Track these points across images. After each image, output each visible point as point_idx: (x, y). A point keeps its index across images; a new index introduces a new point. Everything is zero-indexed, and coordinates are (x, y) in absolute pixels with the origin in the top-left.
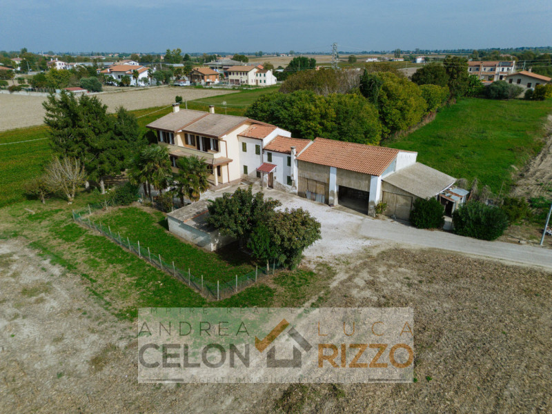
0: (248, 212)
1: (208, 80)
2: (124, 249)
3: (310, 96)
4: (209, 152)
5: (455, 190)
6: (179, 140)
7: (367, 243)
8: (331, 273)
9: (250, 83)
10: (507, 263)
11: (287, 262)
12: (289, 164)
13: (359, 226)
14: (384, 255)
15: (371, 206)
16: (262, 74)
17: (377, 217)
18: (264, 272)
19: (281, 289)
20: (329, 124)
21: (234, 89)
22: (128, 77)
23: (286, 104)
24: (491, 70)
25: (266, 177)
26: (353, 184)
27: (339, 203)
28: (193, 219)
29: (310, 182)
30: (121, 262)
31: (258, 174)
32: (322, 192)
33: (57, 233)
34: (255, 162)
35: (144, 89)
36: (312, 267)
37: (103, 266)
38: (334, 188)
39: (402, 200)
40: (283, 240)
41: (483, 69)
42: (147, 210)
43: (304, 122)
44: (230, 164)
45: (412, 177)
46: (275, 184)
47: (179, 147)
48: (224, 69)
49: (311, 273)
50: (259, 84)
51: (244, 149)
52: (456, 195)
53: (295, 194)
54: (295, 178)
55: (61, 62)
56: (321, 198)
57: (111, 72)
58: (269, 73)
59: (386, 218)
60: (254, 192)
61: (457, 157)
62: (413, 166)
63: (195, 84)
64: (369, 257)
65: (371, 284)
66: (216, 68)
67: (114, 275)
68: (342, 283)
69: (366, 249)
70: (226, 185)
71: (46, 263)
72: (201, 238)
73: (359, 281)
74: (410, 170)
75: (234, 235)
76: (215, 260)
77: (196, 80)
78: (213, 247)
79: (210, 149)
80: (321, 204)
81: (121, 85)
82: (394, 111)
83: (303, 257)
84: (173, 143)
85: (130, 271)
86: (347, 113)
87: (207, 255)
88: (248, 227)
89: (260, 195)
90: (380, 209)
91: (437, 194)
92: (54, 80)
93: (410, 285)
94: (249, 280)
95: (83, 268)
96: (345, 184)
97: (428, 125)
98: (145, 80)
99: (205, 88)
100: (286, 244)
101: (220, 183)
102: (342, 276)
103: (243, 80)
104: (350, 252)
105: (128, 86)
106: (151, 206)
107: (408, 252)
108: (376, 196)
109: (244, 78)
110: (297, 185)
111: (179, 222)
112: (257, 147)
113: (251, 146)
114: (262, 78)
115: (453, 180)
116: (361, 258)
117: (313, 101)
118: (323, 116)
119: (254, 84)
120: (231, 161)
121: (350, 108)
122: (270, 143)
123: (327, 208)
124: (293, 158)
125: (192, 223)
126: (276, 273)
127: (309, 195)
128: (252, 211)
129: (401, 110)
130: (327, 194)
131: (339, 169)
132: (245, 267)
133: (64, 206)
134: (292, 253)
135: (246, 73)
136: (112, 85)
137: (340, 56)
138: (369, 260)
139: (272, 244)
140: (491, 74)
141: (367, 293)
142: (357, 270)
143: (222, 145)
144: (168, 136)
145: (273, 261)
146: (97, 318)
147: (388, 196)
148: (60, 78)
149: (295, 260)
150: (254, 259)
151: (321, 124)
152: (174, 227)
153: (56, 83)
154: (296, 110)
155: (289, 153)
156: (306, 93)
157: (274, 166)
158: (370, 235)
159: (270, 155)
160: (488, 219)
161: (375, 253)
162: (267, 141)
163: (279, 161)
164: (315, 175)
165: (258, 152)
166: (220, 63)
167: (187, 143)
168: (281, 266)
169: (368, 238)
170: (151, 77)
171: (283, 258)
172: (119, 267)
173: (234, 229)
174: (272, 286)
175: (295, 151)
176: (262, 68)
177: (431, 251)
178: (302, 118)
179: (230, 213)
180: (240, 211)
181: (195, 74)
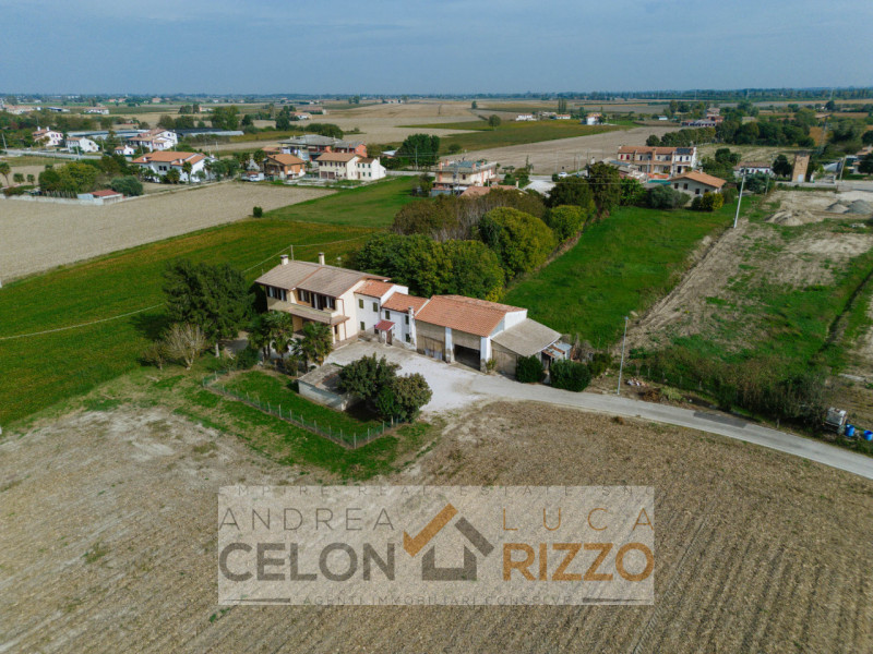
0: (374, 377)
1: (290, 172)
2: (264, 412)
3: (427, 241)
4: (325, 310)
5: (559, 346)
6: (292, 298)
7: (476, 398)
8: (443, 424)
9: (350, 177)
10: (582, 410)
11: (408, 417)
12: (407, 322)
13: (471, 382)
14: (489, 407)
15: (483, 364)
16: (366, 165)
17: (488, 373)
18: (389, 426)
19: (403, 438)
20: (446, 275)
21: (327, 187)
22: (176, 171)
23: (401, 251)
24: (667, 159)
25: (384, 334)
26: (467, 343)
27: (456, 359)
28: (324, 383)
29: (428, 341)
30: (266, 423)
31: (377, 332)
32: (440, 350)
33: (194, 400)
34: (372, 320)
35: (200, 186)
36: (429, 420)
37: (251, 427)
38: (450, 346)
39: (509, 358)
40: (404, 400)
41: (656, 157)
42: (270, 373)
43: (421, 273)
44: (347, 322)
45: (519, 335)
46: (393, 340)
47: (292, 304)
48: (310, 150)
49: (427, 425)
50: (362, 178)
51: (361, 306)
52: (559, 350)
53: (413, 351)
54: (414, 335)
55: (55, 133)
56: (438, 355)
57: (149, 162)
58: (376, 163)
59: (496, 374)
60: (378, 359)
61: (581, 301)
62: (522, 323)
63: (272, 179)
64: (476, 410)
65: (474, 431)
66: (298, 148)
67: (264, 434)
68: (451, 431)
69: (474, 404)
70: (343, 343)
71: (200, 426)
72: (332, 400)
73: (465, 429)
74: (520, 328)
75: (363, 397)
76: (346, 418)
77: (272, 172)
78: (343, 407)
79: (326, 306)
80: (439, 361)
81: (165, 180)
82: (518, 252)
83: (421, 412)
84: (285, 299)
85: (276, 429)
86: (464, 263)
87: (339, 414)
88: (374, 389)
89: (383, 361)
90: (491, 365)
91: (540, 351)
92: (73, 180)
93: (503, 430)
94: (378, 433)
95: (235, 429)
96: (460, 343)
97: (567, 254)
98: (200, 175)
99: (288, 186)
100: (407, 403)
101: (338, 341)
102: (451, 426)
103: (340, 173)
104: (460, 406)
105: (175, 183)
106: (273, 369)
107: (508, 404)
108: (487, 354)
109: (340, 171)
110: (415, 342)
111: (311, 386)
112: (375, 305)
113: (368, 303)
114: (366, 170)
115: (558, 335)
116: (468, 411)
117: (429, 248)
118: (441, 267)
119: (355, 178)
120: (348, 319)
121: (467, 259)
122: (388, 301)
123: (445, 365)
124: (411, 317)
125: (323, 387)
126: (399, 426)
127: (427, 352)
128: (377, 375)
129: (525, 251)
130: (444, 351)
131: (453, 330)
132: (372, 422)
133: (184, 371)
134: (411, 410)
135: (344, 163)
136: (151, 181)
137: (481, 104)
138: (475, 412)
139: (396, 403)
140: (666, 164)
141: (470, 438)
142: (464, 421)
143: (339, 303)
144: (280, 293)
145: (396, 417)
146: (265, 465)
147: (498, 354)
148: (81, 177)
149: (414, 415)
150: (381, 416)
151: (438, 275)
152: (304, 390)
153: (75, 184)
154: (413, 258)
155: (407, 312)
156: (423, 238)
157: (392, 324)
158: (480, 390)
159: (388, 314)
160: (574, 374)
161: (480, 406)
162: (384, 299)
163: (396, 319)
164: (433, 334)
165: (375, 309)
166: (304, 142)
167: (300, 299)
168: (403, 421)
169: (477, 393)
170: (208, 169)
171: (404, 414)
172: (266, 428)
173: (363, 391)
174: (396, 436)
175: (412, 311)
176: (365, 155)
177: (528, 402)
178: (419, 268)
179: (360, 378)
180: (367, 376)
181: (270, 163)
